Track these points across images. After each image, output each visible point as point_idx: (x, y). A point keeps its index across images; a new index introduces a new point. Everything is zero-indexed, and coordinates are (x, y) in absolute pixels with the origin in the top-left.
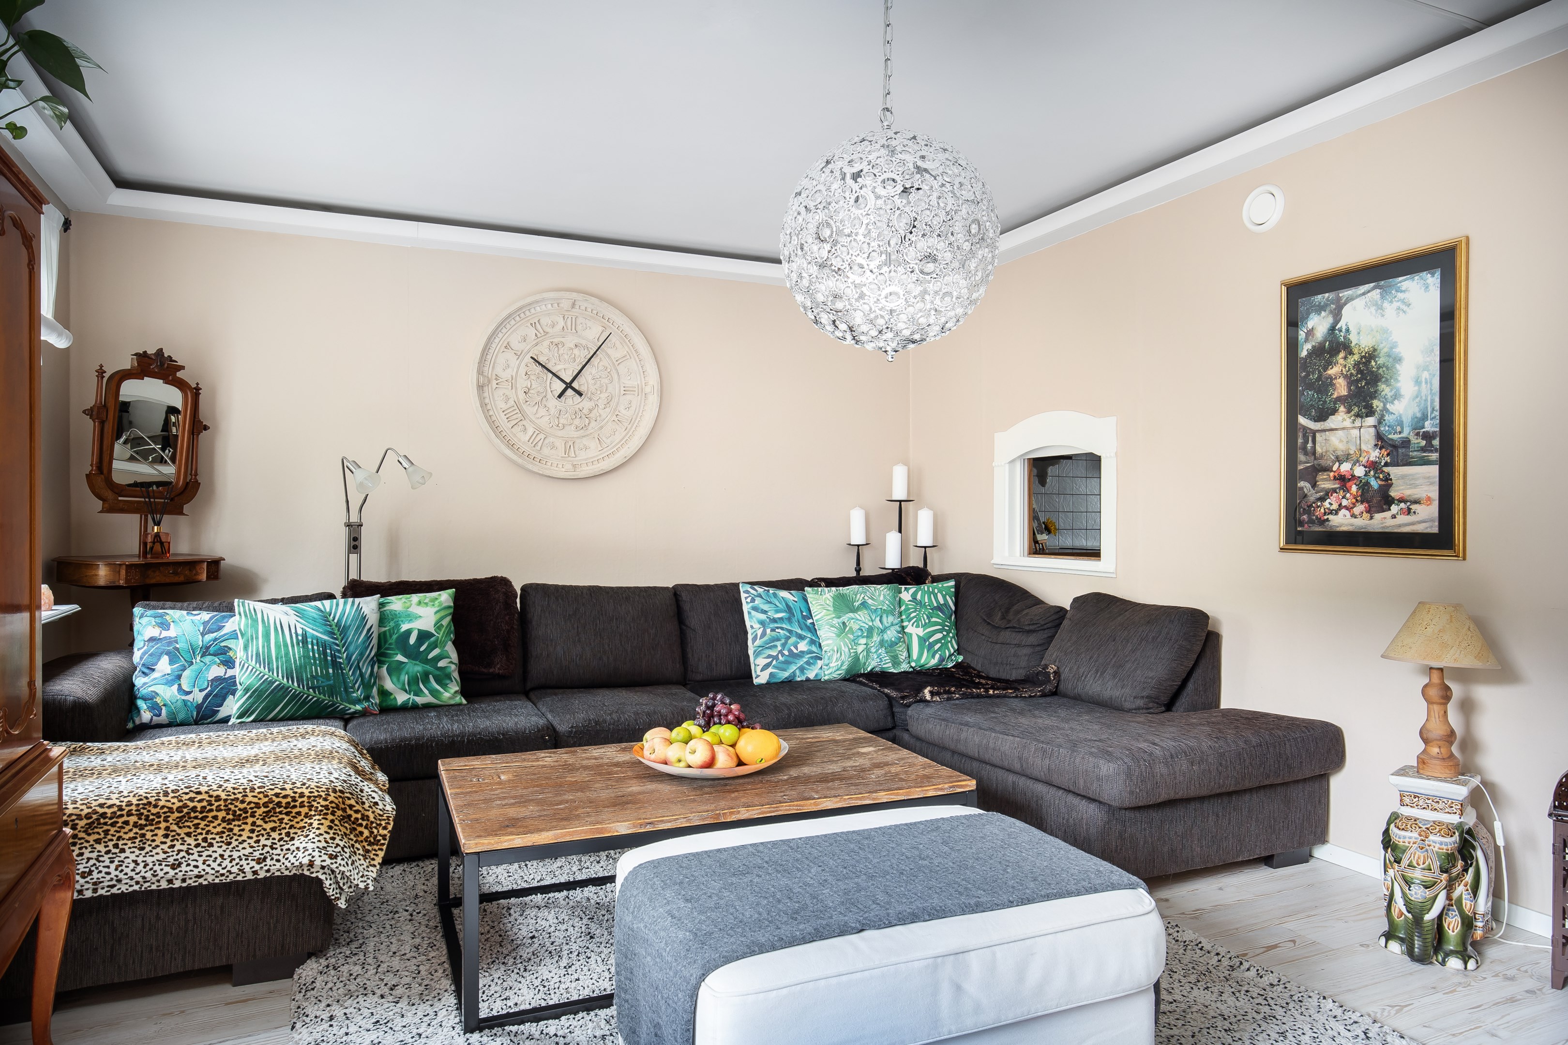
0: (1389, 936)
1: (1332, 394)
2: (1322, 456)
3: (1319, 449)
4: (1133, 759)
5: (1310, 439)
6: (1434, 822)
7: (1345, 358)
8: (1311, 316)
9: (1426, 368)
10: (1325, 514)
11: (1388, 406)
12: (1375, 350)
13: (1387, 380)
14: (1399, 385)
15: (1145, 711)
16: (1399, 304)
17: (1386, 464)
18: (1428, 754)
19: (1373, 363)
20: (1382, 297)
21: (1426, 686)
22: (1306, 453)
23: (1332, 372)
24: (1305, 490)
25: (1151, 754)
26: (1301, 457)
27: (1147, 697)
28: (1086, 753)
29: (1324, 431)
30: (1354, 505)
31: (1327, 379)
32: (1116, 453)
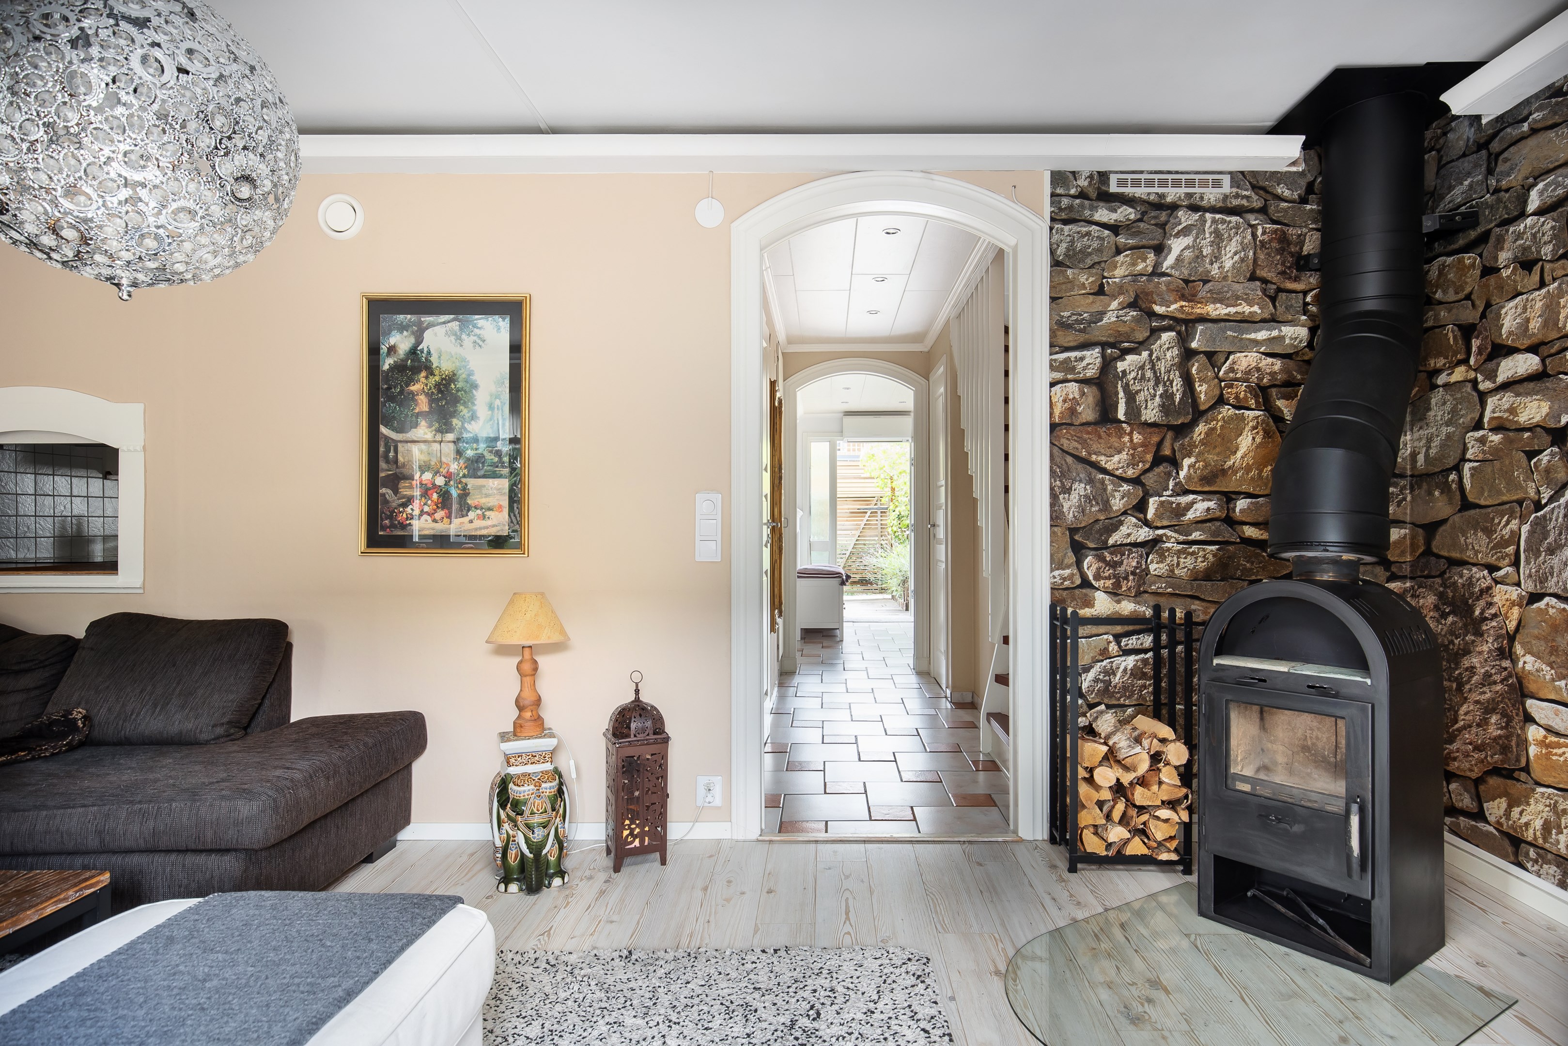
0: (506, 880)
1: (414, 409)
2: (404, 465)
3: (400, 458)
4: (277, 790)
5: (392, 448)
6: (542, 772)
7: (427, 377)
8: (393, 333)
9: (498, 397)
10: (407, 519)
11: (466, 425)
12: (454, 375)
13: (465, 402)
14: (475, 408)
15: (226, 739)
16: (475, 338)
17: (464, 476)
18: (524, 719)
19: (453, 386)
20: (461, 329)
21: (520, 663)
22: (387, 461)
23: (414, 388)
24: (387, 496)
25: (292, 780)
26: (383, 465)
27: (229, 723)
28: (215, 799)
29: (407, 442)
30: (435, 511)
31: (409, 394)
32: (144, 447)
